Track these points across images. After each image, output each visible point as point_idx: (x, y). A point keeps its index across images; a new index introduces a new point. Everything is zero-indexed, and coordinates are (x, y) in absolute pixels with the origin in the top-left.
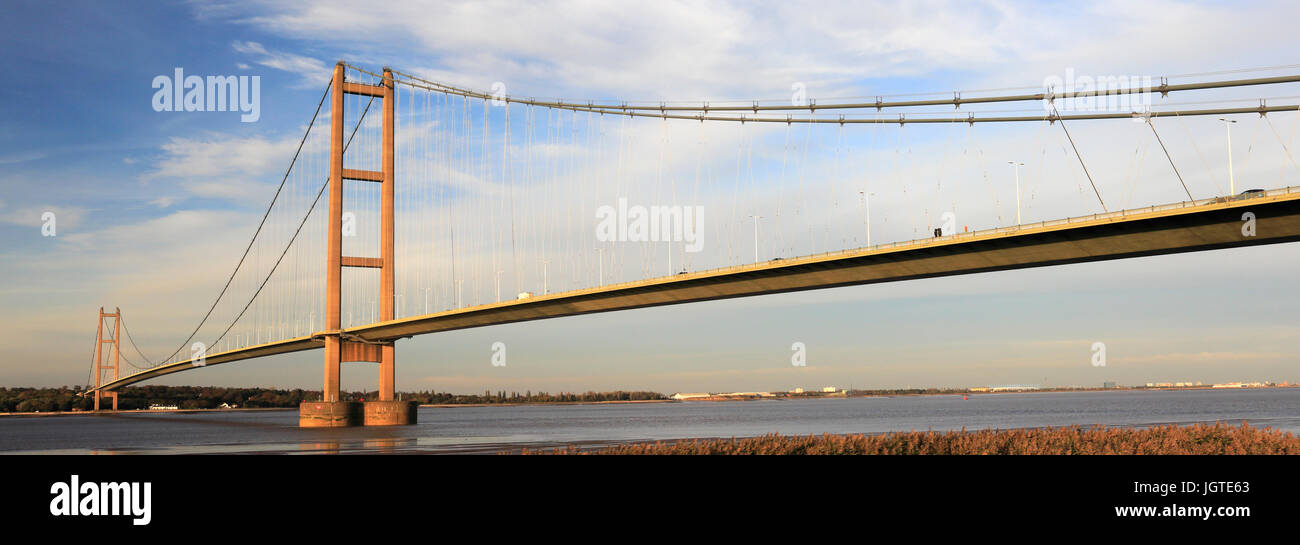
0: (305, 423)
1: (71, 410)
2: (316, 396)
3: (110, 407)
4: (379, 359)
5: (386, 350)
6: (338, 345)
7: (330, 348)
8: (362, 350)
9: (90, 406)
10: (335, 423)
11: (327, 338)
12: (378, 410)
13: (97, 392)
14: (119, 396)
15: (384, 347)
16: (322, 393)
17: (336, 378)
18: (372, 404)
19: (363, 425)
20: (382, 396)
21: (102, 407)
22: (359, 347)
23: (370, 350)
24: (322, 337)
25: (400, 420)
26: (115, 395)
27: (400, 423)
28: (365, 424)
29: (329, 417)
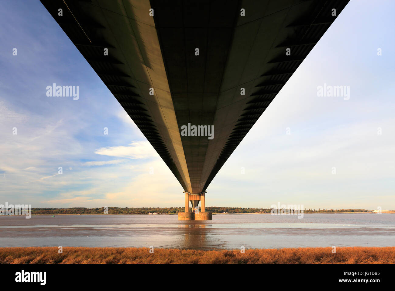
0: (179, 218)
6: (188, 195)
8: (195, 197)
10: (186, 219)
15: (202, 196)
17: (188, 205)
20: (202, 211)
23: (198, 197)
27: (205, 219)
28: (195, 219)
29: (184, 217)
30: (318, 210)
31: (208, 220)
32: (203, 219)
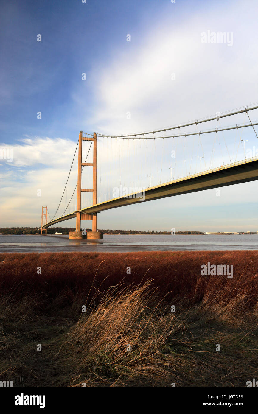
0: (71, 238)
1: (35, 233)
2: (73, 230)
3: (45, 233)
4: (92, 219)
5: (94, 217)
6: (80, 215)
7: (78, 215)
8: (87, 217)
9: (40, 233)
10: (78, 238)
11: (77, 213)
12: (91, 235)
13: (42, 229)
14: (47, 230)
15: (93, 216)
16: (75, 229)
17: (79, 225)
18: (90, 232)
19: (86, 239)
20: (93, 231)
21: (43, 233)
22: (86, 216)
23: (90, 216)
24: (76, 212)
25: (98, 237)
26: (46, 230)
27: (98, 239)
28: (87, 239)
29: (77, 236)
30: (147, 232)
31: (100, 239)
32: (96, 239)
